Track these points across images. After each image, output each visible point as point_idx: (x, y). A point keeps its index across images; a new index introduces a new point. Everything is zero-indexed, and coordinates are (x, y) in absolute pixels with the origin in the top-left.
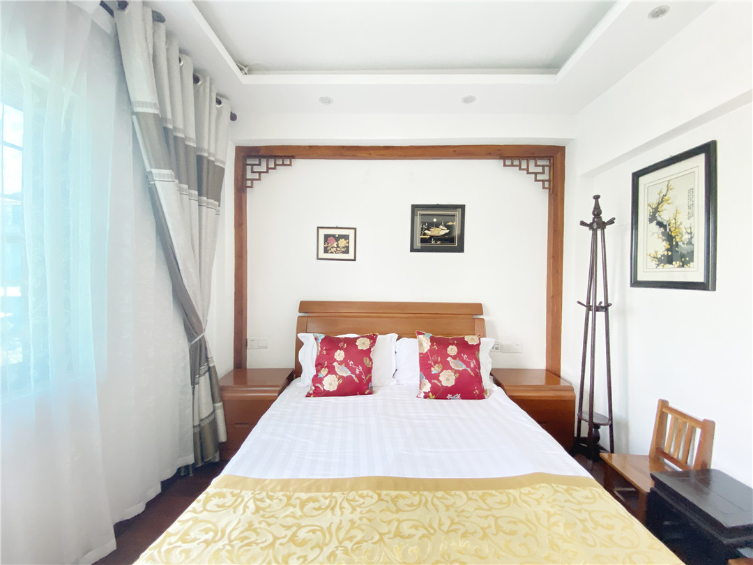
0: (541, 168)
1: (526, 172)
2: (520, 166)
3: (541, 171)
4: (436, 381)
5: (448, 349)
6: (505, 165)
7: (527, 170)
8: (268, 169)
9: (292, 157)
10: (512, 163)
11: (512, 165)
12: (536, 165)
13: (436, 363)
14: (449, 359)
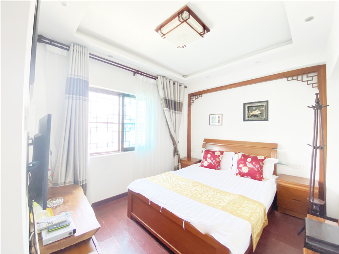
0: (311, 77)
1: (301, 81)
2: (297, 79)
3: (311, 79)
4: (240, 170)
5: (247, 159)
6: (288, 80)
7: (302, 80)
8: (196, 99)
9: (202, 94)
10: (292, 78)
11: (292, 80)
12: (308, 77)
13: (241, 163)
14: (247, 163)
